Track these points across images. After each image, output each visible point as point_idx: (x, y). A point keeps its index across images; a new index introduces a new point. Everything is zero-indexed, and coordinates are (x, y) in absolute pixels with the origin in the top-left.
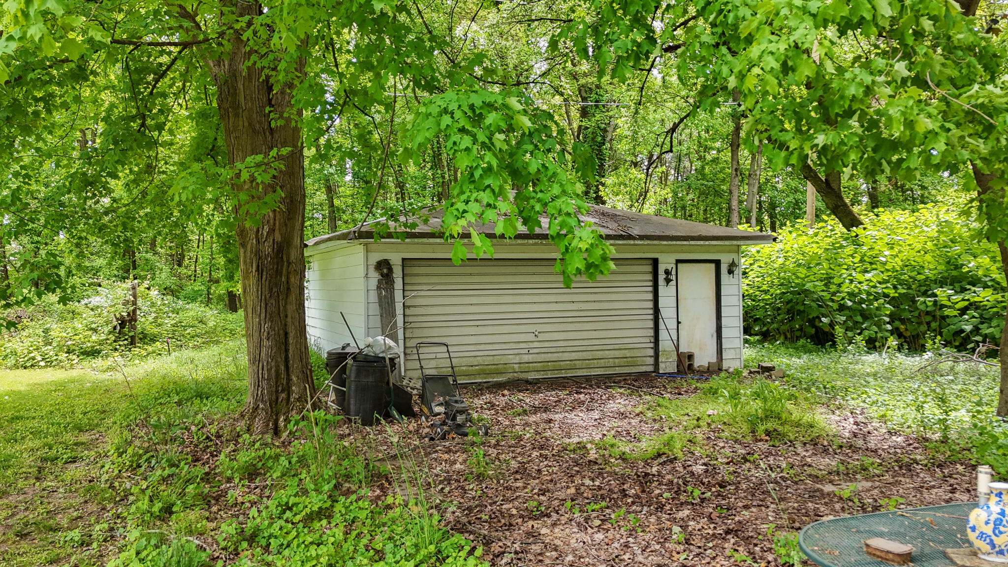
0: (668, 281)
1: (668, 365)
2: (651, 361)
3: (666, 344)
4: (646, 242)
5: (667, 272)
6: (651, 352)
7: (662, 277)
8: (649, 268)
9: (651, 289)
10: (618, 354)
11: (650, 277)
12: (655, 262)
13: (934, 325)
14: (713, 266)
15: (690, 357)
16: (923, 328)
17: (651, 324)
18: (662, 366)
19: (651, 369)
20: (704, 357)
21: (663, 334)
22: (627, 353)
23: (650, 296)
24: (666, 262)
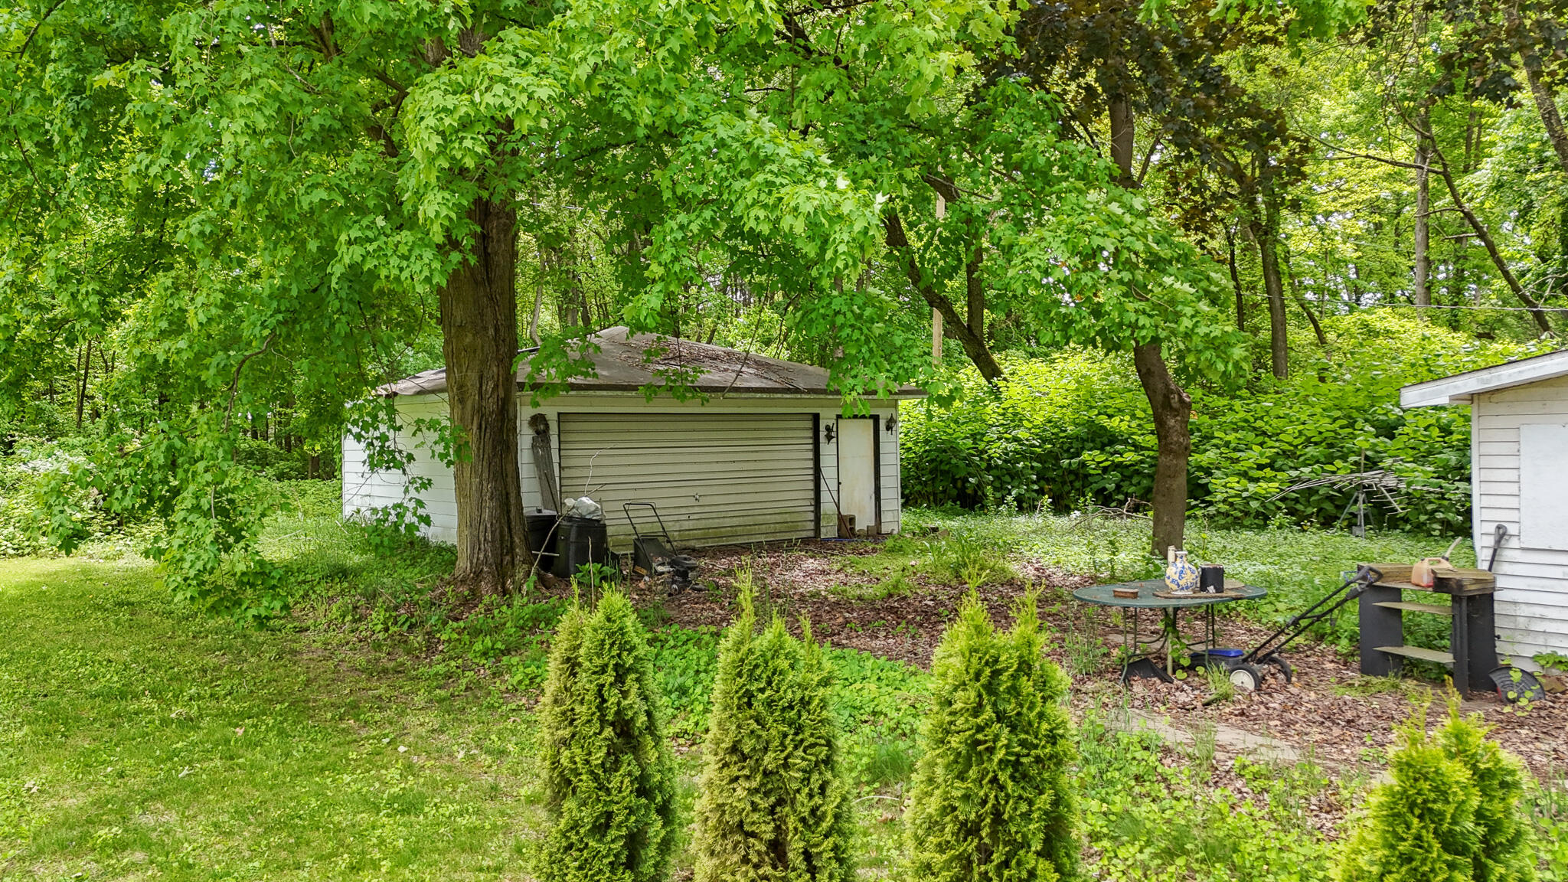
0: (829, 438)
1: (829, 530)
2: (811, 525)
3: (827, 506)
4: (813, 396)
5: (828, 429)
6: (811, 516)
7: (823, 433)
8: (810, 424)
9: (811, 447)
10: (779, 518)
11: (810, 434)
12: (816, 418)
13: (1077, 484)
14: (871, 422)
15: (852, 520)
16: (1067, 488)
17: (811, 485)
18: (823, 530)
19: (811, 534)
20: (864, 521)
21: (825, 496)
22: (788, 518)
23: (810, 455)
24: (827, 419)
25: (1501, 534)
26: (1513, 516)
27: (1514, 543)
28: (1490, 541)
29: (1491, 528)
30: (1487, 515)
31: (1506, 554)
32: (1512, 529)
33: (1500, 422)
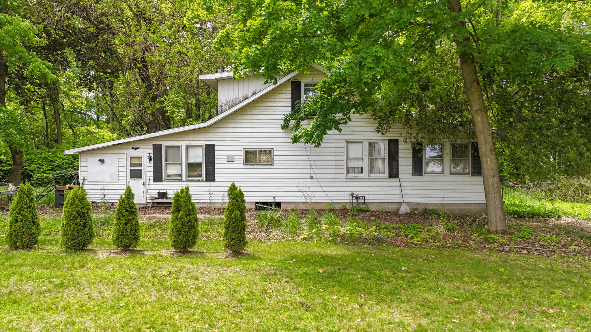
25: (84, 179)
26: (86, 176)
27: (86, 181)
28: (82, 181)
29: (82, 178)
30: (82, 176)
31: (85, 183)
32: (86, 178)
33: (84, 157)
